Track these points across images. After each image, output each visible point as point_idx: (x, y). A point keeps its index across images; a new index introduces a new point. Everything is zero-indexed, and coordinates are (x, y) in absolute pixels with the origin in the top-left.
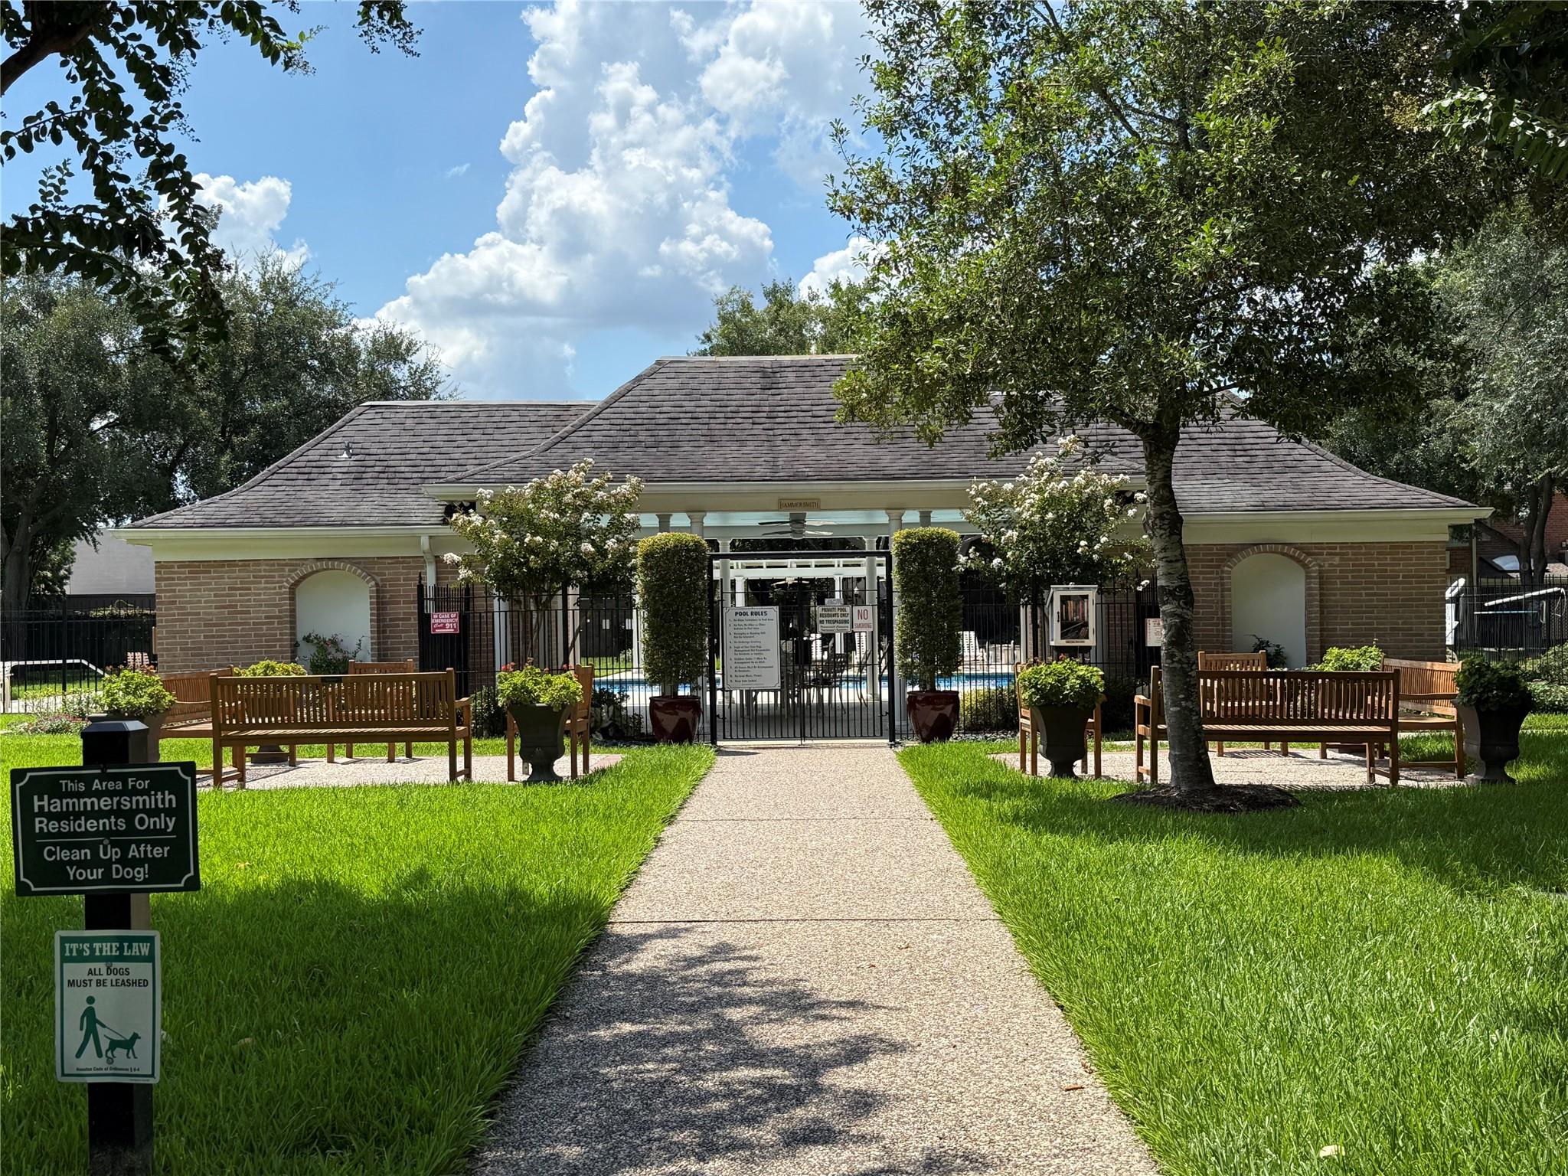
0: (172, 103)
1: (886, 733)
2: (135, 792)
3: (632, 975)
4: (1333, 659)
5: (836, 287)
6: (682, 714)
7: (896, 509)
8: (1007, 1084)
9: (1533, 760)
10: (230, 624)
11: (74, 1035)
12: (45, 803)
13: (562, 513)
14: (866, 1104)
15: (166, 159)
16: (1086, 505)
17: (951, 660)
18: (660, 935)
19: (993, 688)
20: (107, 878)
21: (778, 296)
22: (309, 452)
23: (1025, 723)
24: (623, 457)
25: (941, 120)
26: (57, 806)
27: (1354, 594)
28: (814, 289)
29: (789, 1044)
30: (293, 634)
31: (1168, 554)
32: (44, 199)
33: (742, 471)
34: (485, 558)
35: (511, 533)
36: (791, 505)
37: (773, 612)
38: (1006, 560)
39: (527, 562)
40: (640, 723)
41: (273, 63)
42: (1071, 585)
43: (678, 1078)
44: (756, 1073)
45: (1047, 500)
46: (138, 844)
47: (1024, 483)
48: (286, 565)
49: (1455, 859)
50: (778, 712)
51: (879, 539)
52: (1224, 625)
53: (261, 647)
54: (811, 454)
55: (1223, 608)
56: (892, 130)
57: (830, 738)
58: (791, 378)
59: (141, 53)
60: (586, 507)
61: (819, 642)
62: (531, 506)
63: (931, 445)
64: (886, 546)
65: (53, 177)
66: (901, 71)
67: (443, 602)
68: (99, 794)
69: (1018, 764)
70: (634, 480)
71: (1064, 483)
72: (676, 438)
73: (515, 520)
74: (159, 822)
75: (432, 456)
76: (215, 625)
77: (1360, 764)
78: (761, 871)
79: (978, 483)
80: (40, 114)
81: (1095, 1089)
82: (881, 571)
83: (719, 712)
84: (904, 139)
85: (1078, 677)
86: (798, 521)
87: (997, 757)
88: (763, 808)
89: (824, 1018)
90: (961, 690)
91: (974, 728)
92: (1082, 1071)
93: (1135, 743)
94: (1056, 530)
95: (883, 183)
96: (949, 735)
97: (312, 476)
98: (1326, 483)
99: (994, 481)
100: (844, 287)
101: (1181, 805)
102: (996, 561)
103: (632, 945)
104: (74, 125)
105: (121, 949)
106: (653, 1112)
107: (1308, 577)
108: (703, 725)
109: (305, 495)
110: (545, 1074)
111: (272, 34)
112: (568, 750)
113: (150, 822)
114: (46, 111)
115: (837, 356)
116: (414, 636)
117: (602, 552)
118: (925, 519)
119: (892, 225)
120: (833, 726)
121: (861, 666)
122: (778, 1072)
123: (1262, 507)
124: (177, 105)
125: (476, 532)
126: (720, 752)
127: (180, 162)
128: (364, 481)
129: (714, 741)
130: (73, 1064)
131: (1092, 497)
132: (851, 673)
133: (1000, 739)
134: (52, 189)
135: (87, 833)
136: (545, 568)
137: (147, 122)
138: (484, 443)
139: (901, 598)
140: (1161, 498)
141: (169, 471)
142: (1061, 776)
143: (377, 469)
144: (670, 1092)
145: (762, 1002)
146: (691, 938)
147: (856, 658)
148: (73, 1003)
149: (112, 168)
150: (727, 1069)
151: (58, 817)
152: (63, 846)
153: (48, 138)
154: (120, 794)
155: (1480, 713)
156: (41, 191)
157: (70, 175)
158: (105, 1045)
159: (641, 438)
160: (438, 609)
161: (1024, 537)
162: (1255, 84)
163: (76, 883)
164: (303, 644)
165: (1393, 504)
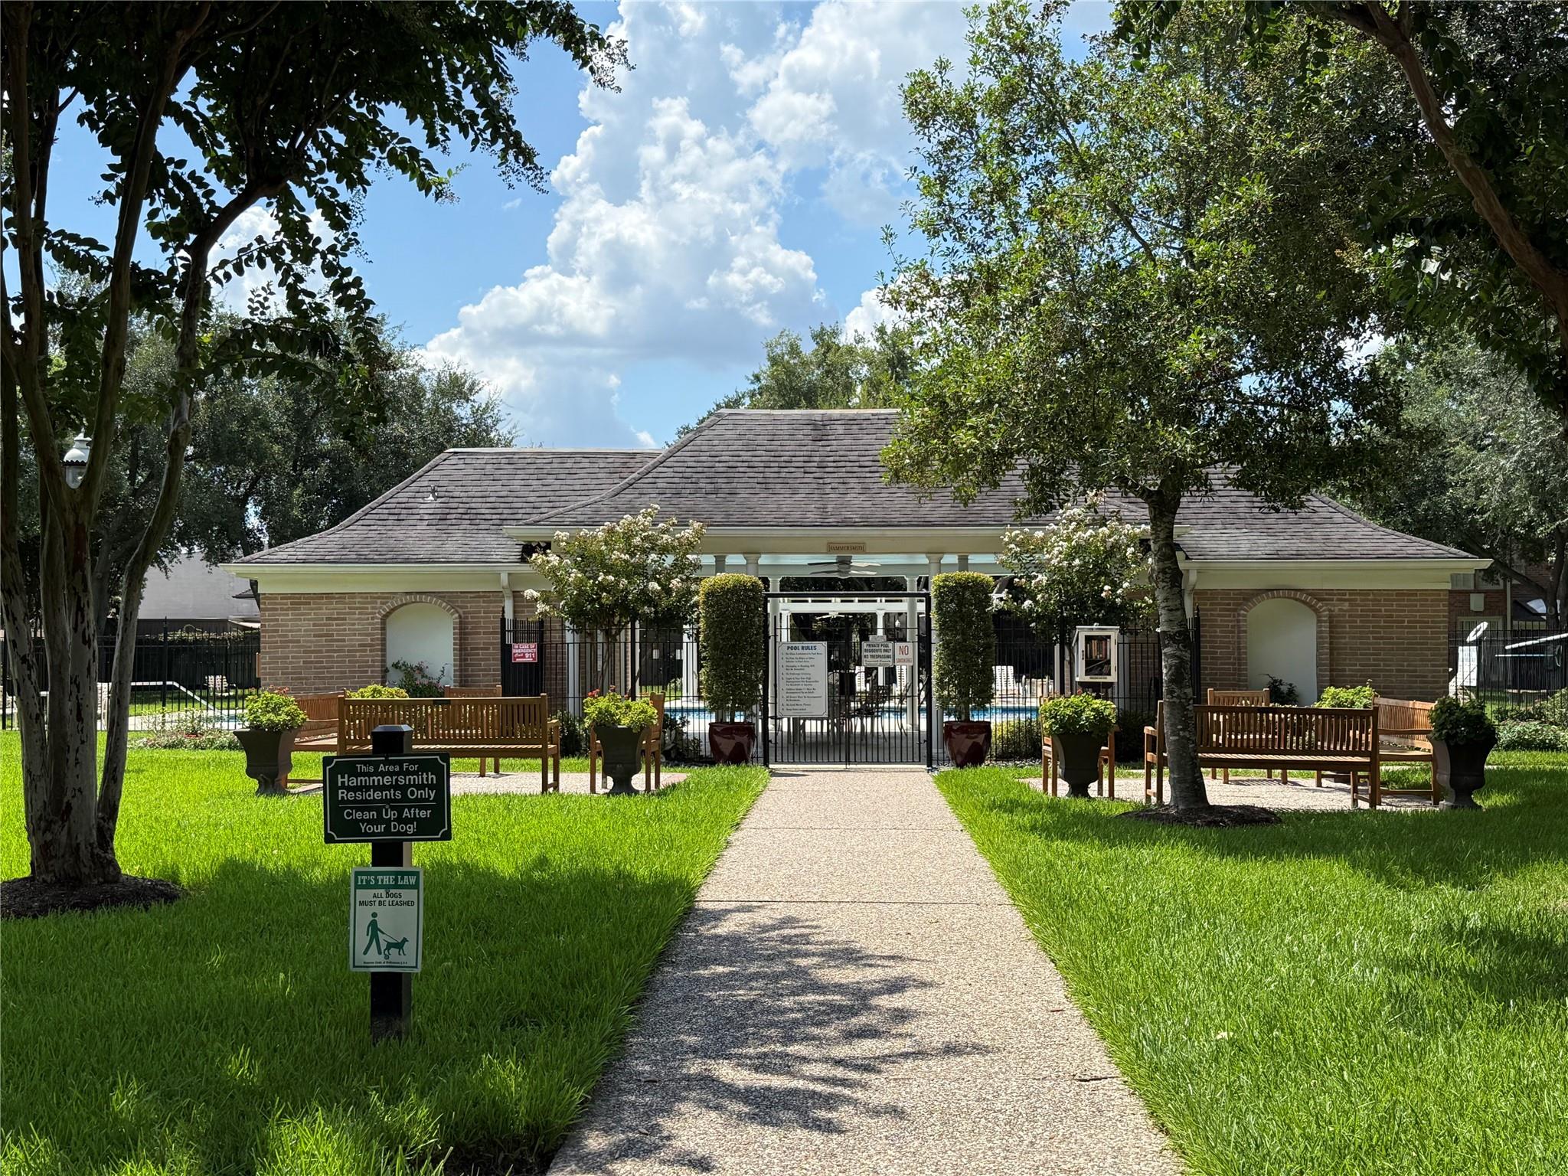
0: (350, 231)
1: (924, 759)
2: (408, 773)
3: (720, 936)
4: (1331, 698)
5: (882, 331)
6: (738, 739)
7: (936, 553)
8: (1007, 1007)
9: (1502, 789)
10: (327, 651)
11: (362, 938)
12: (346, 780)
13: (632, 555)
14: (902, 1017)
15: (346, 280)
16: (1110, 553)
17: (984, 694)
18: (738, 910)
19: (1023, 719)
20: (387, 831)
21: (825, 340)
22: (397, 495)
23: (1047, 750)
24: (685, 503)
25: (978, 225)
26: (354, 782)
27: (1361, 637)
28: (860, 332)
29: (844, 981)
30: (384, 661)
31: (1169, 603)
32: (252, 313)
33: (795, 516)
34: (561, 594)
35: (585, 572)
36: (838, 548)
37: (822, 647)
38: (1036, 602)
39: (600, 598)
40: (699, 745)
41: (426, 195)
42: (1095, 626)
43: (763, 1000)
44: (822, 998)
45: (1074, 547)
46: (410, 809)
47: (1054, 532)
48: (378, 598)
49: (1395, 863)
50: (825, 739)
51: (919, 581)
52: (1239, 664)
53: (355, 672)
54: (856, 502)
55: (1239, 648)
56: (935, 232)
57: (872, 762)
58: (840, 430)
59: (327, 193)
60: (652, 549)
61: (863, 675)
62: (604, 548)
63: (966, 505)
64: (926, 586)
65: (259, 296)
66: (943, 181)
67: (522, 633)
68: (383, 774)
69: (1041, 787)
70: (696, 525)
71: (1090, 532)
72: (734, 485)
73: (588, 560)
74: (424, 793)
75: (510, 499)
76: (313, 652)
77: (1348, 791)
78: (816, 867)
79: (1011, 531)
80: (250, 245)
81: (1073, 1011)
82: (921, 607)
83: (771, 737)
84: (945, 240)
85: (1093, 710)
86: (845, 562)
87: (1021, 780)
88: (815, 819)
89: (871, 966)
90: (993, 721)
91: (1004, 756)
92: (1065, 1000)
93: (1143, 771)
94: (1082, 573)
95: (925, 277)
96: (982, 761)
97: (401, 517)
98: (1337, 533)
99: (1026, 529)
100: (889, 330)
101: (1178, 820)
102: (1028, 603)
103: (718, 916)
104: (275, 252)
105: (396, 880)
106: (748, 1019)
107: (1319, 621)
108: (756, 749)
109: (396, 534)
110: (663, 996)
111: (427, 172)
112: (644, 767)
113: (418, 793)
114: (255, 243)
115: (883, 411)
116: (496, 664)
117: (668, 591)
118: (963, 564)
119: (934, 315)
120: (875, 753)
121: (902, 698)
122: (838, 997)
123: (1277, 556)
124: (355, 234)
125: (554, 570)
126: (773, 773)
127: (357, 282)
128: (449, 522)
129: (766, 763)
130: (361, 958)
131: (1116, 546)
132: (892, 704)
133: (1027, 765)
134: (257, 305)
135: (374, 801)
136: (616, 604)
137: (332, 250)
138: (557, 488)
139: (939, 635)
140: (1164, 555)
141: (244, 501)
142: (1076, 796)
143: (460, 511)
144: (757, 1007)
145: (822, 955)
146: (763, 912)
147: (896, 690)
148: (362, 917)
149: (301, 286)
150: (798, 995)
151: (355, 789)
152: (358, 809)
153: (255, 264)
154: (398, 774)
155: (1449, 746)
156: (249, 307)
157: (272, 293)
158: (383, 946)
159: (701, 485)
160: (516, 641)
161: (1054, 581)
162: (1238, 213)
163: (366, 834)
164: (392, 670)
165: (1403, 554)
